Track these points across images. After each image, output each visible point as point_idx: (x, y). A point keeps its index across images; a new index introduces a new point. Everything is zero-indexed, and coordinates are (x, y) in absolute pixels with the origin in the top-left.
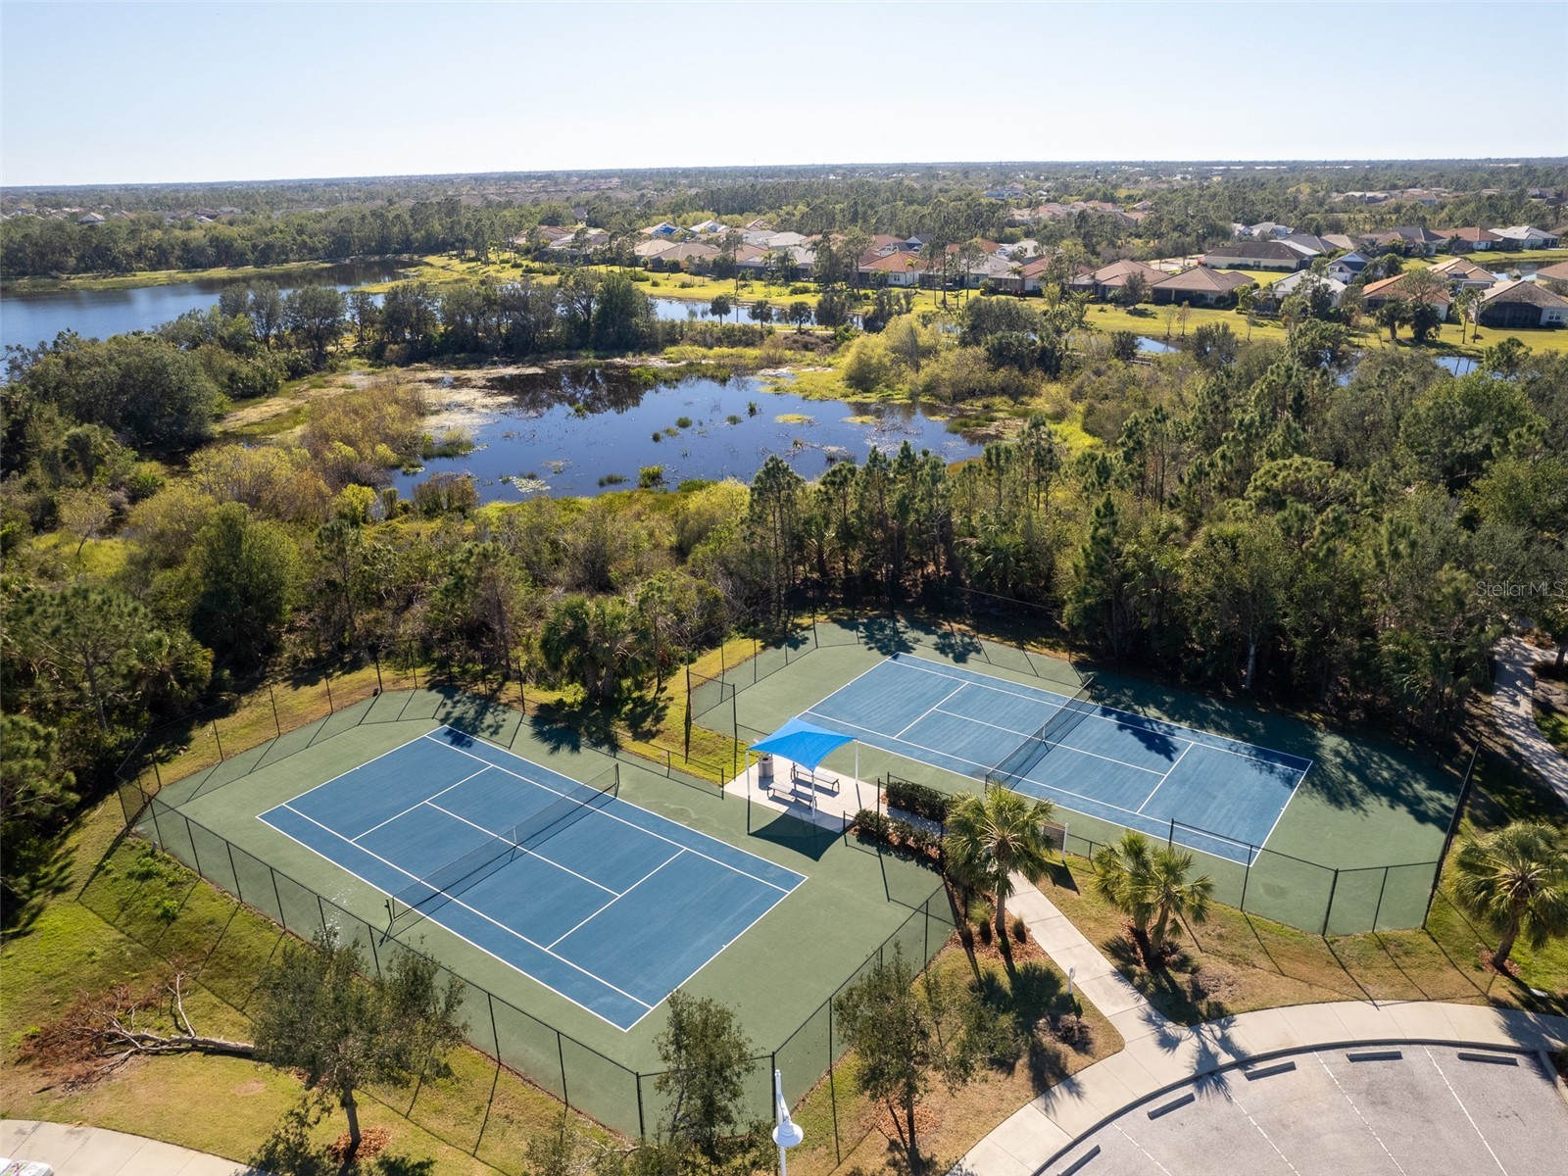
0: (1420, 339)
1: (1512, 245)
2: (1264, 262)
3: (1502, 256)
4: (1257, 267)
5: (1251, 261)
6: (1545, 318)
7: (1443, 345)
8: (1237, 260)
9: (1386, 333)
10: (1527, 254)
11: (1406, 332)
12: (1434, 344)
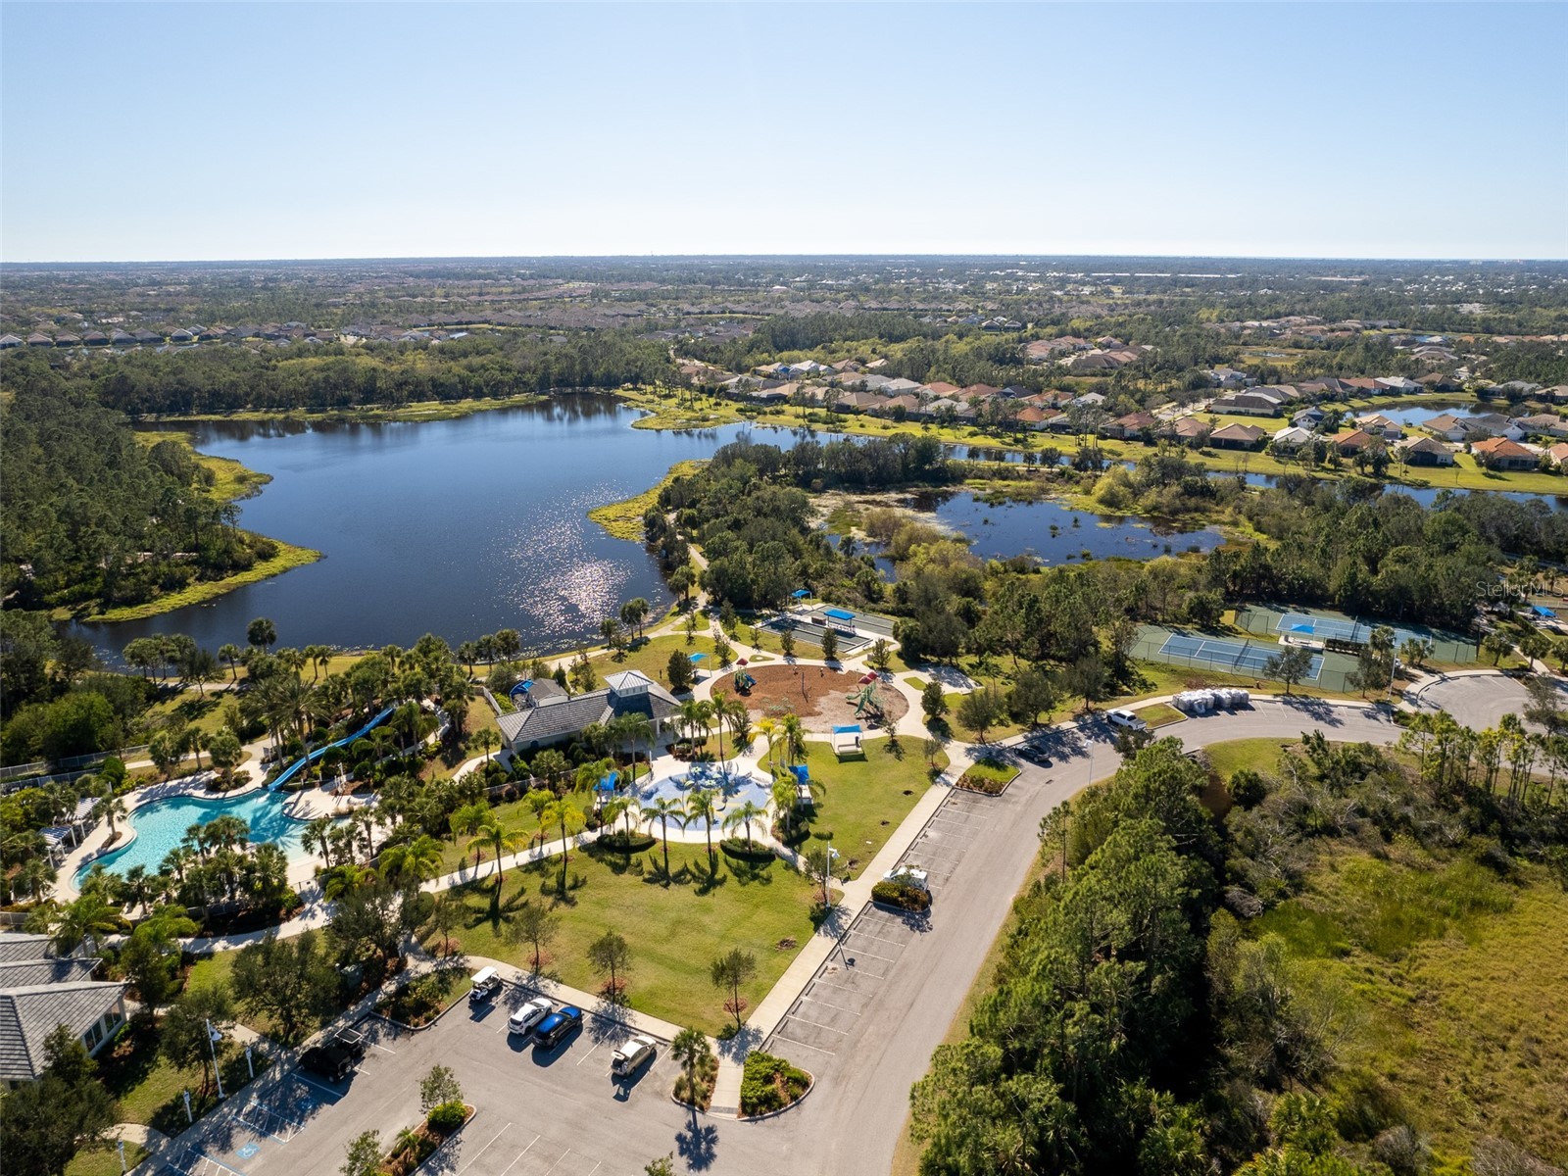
0: (1377, 474)
1: (1394, 391)
2: (1252, 410)
3: (1390, 400)
4: (1247, 414)
5: (1243, 409)
6: (1439, 460)
7: (1390, 478)
8: (1233, 409)
9: (1359, 469)
10: (1406, 398)
11: (1369, 469)
12: (1386, 477)
